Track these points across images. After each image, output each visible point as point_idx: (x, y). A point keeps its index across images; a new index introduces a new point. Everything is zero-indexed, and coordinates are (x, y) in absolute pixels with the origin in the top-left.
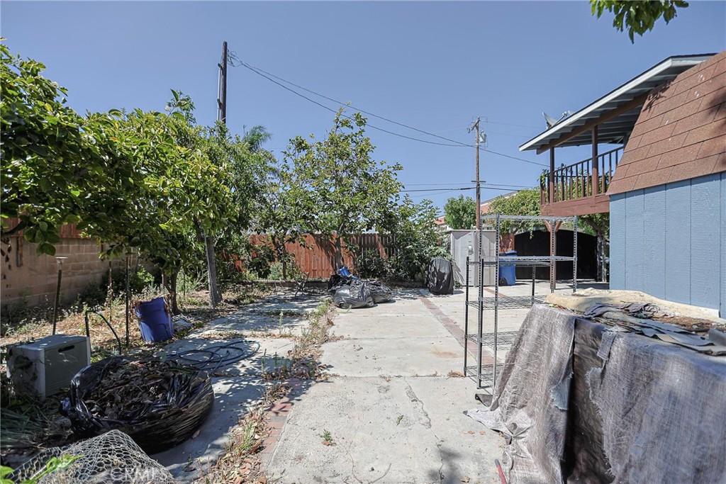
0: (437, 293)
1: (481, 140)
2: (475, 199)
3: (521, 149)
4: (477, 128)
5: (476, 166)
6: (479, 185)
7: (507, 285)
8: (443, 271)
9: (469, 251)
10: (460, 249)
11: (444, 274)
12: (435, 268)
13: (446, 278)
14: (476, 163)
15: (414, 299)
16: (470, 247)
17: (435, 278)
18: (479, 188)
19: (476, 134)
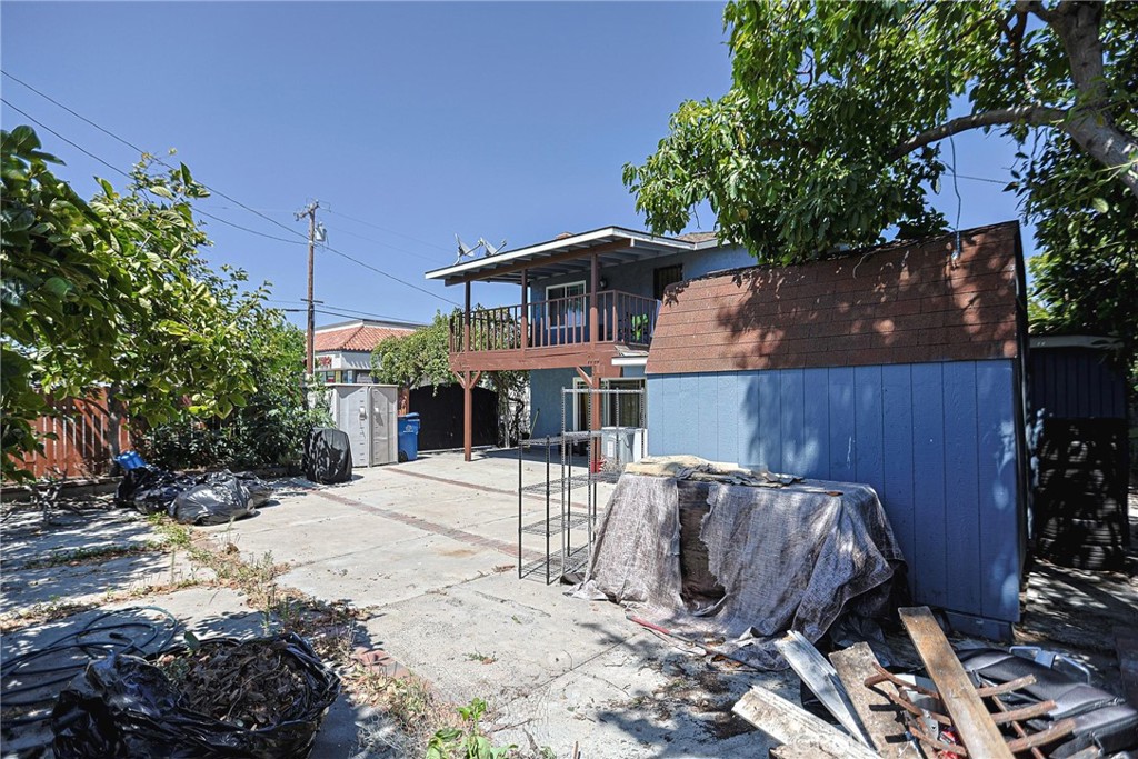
0: (331, 480)
1: (318, 236)
2: (303, 327)
3: (428, 276)
4: (313, 216)
5: (308, 276)
6: (312, 307)
7: (407, 461)
8: (338, 448)
9: (361, 416)
10: (347, 412)
11: (340, 451)
12: (326, 443)
13: (342, 457)
14: (308, 271)
15: (305, 494)
16: (362, 410)
17: (328, 459)
18: (313, 312)
19: (311, 226)
